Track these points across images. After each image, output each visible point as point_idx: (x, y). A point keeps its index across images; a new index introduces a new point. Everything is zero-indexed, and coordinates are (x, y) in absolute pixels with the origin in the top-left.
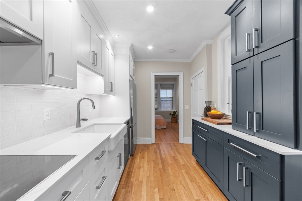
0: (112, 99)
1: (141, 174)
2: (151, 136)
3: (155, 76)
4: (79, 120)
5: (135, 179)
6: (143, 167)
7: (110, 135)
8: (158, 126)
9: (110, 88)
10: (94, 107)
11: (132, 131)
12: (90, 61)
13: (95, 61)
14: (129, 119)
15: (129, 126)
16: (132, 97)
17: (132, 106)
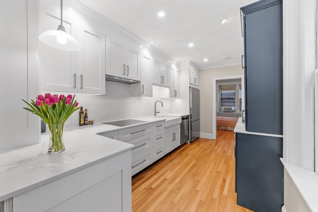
0: (178, 101)
1: (191, 152)
2: (212, 133)
4: (155, 112)
5: (185, 153)
6: (195, 149)
7: (166, 119)
8: (230, 127)
9: (175, 94)
10: (163, 106)
11: (191, 124)
12: (160, 81)
13: (163, 81)
14: (188, 115)
15: (188, 121)
16: (191, 99)
17: (191, 107)
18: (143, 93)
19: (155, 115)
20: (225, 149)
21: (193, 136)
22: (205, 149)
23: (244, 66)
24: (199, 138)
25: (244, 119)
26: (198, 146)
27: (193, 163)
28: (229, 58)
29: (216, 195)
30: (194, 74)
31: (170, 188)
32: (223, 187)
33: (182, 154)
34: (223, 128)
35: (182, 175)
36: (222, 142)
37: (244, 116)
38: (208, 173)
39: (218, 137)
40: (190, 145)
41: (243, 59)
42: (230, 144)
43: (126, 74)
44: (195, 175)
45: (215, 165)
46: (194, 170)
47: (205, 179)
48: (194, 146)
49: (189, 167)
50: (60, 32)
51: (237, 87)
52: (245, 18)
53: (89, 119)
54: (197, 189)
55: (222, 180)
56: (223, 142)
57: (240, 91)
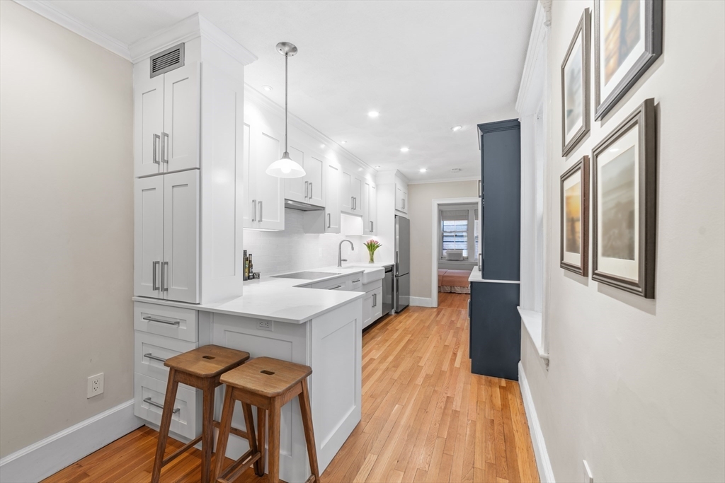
2: (430, 295)
3: (439, 204)
4: (340, 260)
7: (364, 271)
9: (370, 228)
10: (353, 249)
11: (397, 281)
12: (350, 206)
13: (354, 205)
14: (393, 266)
15: (393, 275)
16: (398, 237)
17: (398, 250)
18: (329, 227)
19: (340, 265)
20: (453, 319)
21: (400, 303)
22: (422, 320)
23: (481, 194)
24: (408, 306)
25: (481, 267)
26: (410, 317)
27: (407, 339)
28: (460, 170)
29: (446, 367)
30: (401, 194)
31: (384, 366)
32: (453, 360)
33: (388, 329)
34: (448, 289)
35: (395, 353)
36: (447, 312)
37: (481, 264)
38: (431, 348)
39: (440, 302)
40: (395, 317)
41: (480, 184)
42: (460, 312)
43: (309, 196)
44: (413, 352)
45: (441, 339)
46: (411, 347)
47: (428, 354)
48: (402, 317)
49: (403, 344)
50: (286, 160)
51: (471, 213)
52: (482, 136)
53: (255, 270)
54: (420, 364)
55: (451, 353)
56: (449, 310)
57: (475, 221)
